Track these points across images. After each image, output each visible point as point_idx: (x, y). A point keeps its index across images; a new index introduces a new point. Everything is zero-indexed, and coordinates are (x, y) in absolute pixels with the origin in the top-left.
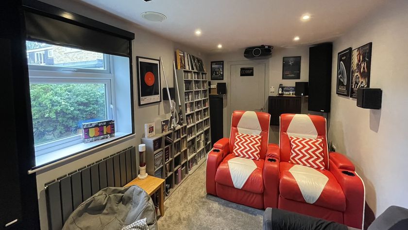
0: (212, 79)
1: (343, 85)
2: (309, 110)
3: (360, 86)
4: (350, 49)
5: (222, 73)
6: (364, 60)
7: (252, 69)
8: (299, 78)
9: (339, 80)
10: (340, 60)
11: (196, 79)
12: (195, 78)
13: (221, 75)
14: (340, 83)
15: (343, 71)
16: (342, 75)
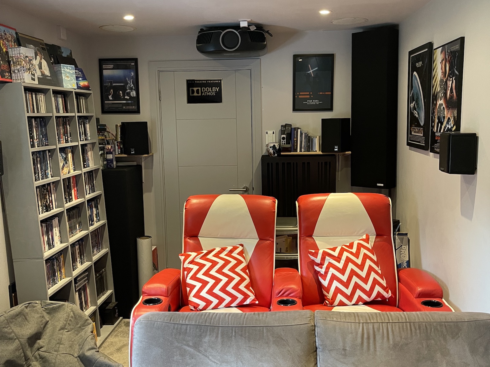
0: (104, 112)
1: (419, 125)
2: (352, 185)
3: (445, 127)
4: (430, 45)
5: (133, 94)
6: (452, 74)
7: (218, 84)
8: (331, 109)
9: (412, 114)
10: (413, 68)
11: (62, 114)
12: (58, 111)
13: (131, 98)
14: (413, 121)
15: (417, 94)
16: (417, 103)
